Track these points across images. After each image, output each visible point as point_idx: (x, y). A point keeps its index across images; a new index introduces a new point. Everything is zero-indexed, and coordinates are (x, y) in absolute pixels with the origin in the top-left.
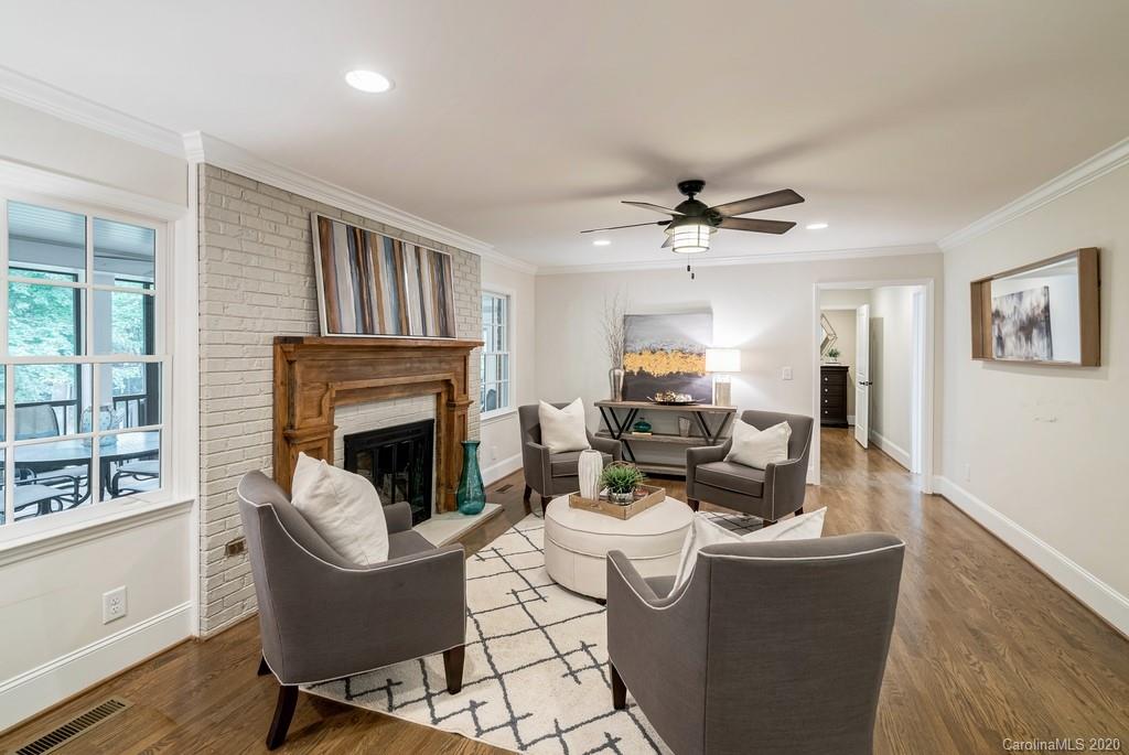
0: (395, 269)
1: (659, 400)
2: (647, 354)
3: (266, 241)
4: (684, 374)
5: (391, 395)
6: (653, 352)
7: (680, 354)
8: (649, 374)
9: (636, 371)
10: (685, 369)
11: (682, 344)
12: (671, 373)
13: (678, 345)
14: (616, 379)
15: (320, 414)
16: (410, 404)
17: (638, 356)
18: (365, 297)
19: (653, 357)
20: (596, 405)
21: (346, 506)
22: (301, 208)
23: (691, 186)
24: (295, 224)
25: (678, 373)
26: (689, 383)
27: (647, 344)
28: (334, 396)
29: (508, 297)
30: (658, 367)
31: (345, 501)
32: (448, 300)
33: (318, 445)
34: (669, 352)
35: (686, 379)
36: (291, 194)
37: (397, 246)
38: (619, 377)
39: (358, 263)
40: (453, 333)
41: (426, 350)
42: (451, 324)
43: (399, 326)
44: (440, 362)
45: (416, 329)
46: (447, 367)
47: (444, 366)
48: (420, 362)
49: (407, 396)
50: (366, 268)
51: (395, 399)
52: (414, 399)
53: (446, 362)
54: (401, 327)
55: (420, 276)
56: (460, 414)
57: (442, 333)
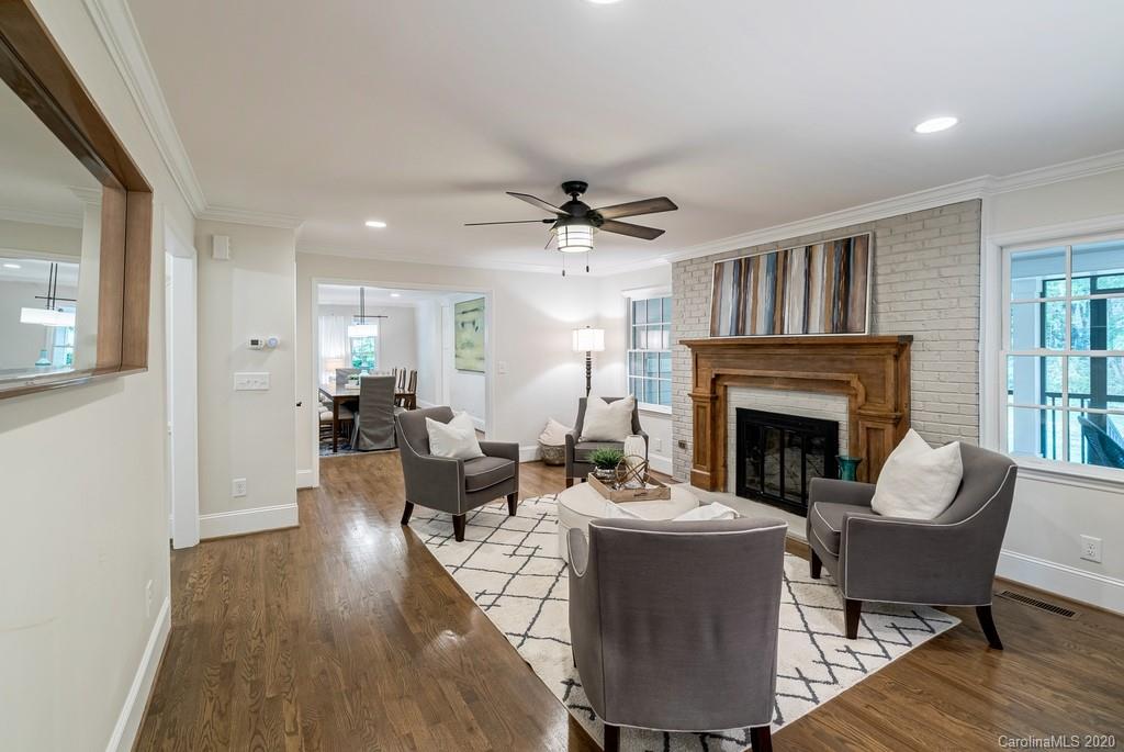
0: (775, 279)
3: (695, 289)
5: (774, 386)
15: (706, 386)
18: (741, 308)
23: (574, 187)
32: (855, 290)
33: (705, 405)
37: (781, 257)
39: (739, 285)
40: (858, 326)
41: (807, 347)
42: (855, 316)
43: (772, 328)
44: (833, 360)
45: (793, 328)
46: (846, 367)
47: (838, 365)
48: (800, 359)
49: (795, 390)
50: (746, 287)
51: (779, 389)
52: (813, 395)
53: (844, 361)
54: (774, 329)
55: (808, 274)
56: (870, 425)
57: (835, 329)
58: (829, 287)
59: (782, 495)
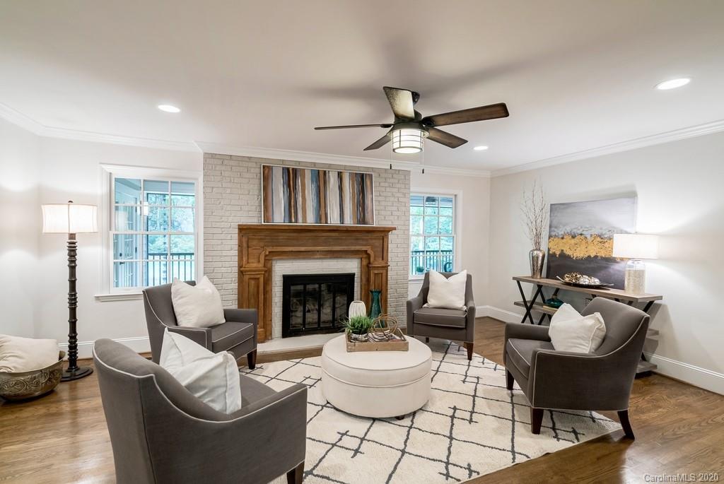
0: (319, 187)
1: (567, 280)
2: (568, 238)
3: (235, 181)
4: (602, 257)
5: (316, 257)
6: (573, 237)
7: (599, 239)
8: (569, 257)
9: (558, 253)
10: (602, 254)
11: (601, 229)
12: (589, 257)
13: (596, 231)
14: (534, 259)
15: (259, 262)
16: (335, 263)
17: (560, 240)
18: (292, 203)
19: (573, 241)
20: (514, 278)
21: (179, 299)
22: (256, 163)
24: (252, 171)
25: (596, 257)
26: (606, 268)
27: (568, 229)
28: (267, 253)
29: (456, 195)
30: (578, 252)
31: (179, 296)
32: (368, 202)
33: (258, 276)
34: (589, 237)
35: (604, 264)
36: (250, 158)
37: (321, 174)
38: (537, 258)
39: (289, 186)
40: (371, 222)
41: (341, 232)
42: (368, 216)
43: (319, 218)
44: (357, 239)
45: (334, 220)
46: (364, 243)
47: (361, 242)
48: (338, 239)
49: (331, 258)
50: (295, 188)
51: (320, 258)
52: (339, 260)
53: (363, 239)
54: (320, 219)
55: (341, 188)
56: (376, 272)
57: (359, 222)
58: (354, 198)
59: (319, 325)
